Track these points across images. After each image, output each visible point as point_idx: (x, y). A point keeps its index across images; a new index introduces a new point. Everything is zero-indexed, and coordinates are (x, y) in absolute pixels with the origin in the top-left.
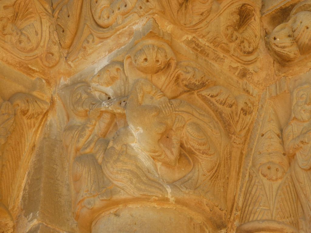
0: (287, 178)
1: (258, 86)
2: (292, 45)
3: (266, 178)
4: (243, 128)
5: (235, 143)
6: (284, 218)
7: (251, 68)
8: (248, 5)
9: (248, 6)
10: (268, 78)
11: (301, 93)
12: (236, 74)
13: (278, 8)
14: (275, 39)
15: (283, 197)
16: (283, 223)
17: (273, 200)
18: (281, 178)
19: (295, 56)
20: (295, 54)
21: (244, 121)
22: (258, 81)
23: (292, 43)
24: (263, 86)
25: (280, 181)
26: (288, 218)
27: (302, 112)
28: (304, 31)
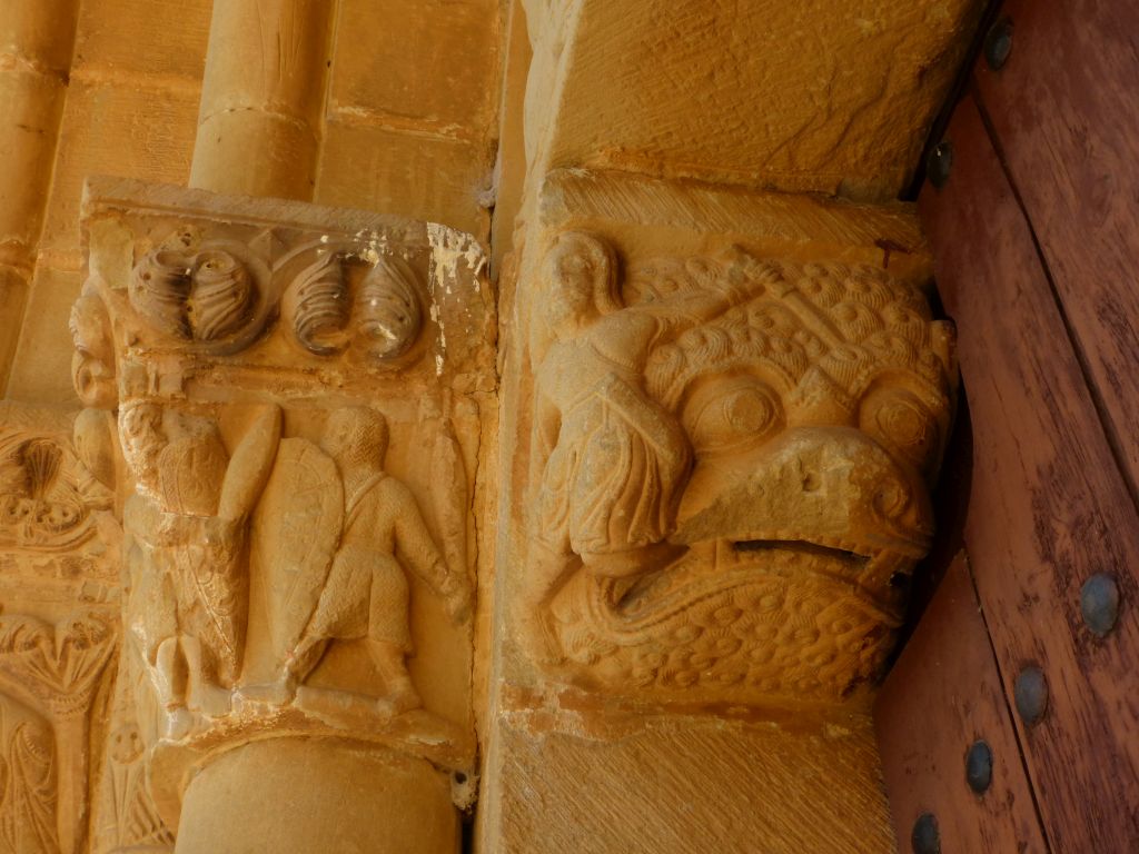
3: (117, 762)
5: (59, 713)
6: (145, 832)
7: (85, 552)
16: (141, 846)
17: (124, 803)
21: (80, 662)
26: (154, 828)
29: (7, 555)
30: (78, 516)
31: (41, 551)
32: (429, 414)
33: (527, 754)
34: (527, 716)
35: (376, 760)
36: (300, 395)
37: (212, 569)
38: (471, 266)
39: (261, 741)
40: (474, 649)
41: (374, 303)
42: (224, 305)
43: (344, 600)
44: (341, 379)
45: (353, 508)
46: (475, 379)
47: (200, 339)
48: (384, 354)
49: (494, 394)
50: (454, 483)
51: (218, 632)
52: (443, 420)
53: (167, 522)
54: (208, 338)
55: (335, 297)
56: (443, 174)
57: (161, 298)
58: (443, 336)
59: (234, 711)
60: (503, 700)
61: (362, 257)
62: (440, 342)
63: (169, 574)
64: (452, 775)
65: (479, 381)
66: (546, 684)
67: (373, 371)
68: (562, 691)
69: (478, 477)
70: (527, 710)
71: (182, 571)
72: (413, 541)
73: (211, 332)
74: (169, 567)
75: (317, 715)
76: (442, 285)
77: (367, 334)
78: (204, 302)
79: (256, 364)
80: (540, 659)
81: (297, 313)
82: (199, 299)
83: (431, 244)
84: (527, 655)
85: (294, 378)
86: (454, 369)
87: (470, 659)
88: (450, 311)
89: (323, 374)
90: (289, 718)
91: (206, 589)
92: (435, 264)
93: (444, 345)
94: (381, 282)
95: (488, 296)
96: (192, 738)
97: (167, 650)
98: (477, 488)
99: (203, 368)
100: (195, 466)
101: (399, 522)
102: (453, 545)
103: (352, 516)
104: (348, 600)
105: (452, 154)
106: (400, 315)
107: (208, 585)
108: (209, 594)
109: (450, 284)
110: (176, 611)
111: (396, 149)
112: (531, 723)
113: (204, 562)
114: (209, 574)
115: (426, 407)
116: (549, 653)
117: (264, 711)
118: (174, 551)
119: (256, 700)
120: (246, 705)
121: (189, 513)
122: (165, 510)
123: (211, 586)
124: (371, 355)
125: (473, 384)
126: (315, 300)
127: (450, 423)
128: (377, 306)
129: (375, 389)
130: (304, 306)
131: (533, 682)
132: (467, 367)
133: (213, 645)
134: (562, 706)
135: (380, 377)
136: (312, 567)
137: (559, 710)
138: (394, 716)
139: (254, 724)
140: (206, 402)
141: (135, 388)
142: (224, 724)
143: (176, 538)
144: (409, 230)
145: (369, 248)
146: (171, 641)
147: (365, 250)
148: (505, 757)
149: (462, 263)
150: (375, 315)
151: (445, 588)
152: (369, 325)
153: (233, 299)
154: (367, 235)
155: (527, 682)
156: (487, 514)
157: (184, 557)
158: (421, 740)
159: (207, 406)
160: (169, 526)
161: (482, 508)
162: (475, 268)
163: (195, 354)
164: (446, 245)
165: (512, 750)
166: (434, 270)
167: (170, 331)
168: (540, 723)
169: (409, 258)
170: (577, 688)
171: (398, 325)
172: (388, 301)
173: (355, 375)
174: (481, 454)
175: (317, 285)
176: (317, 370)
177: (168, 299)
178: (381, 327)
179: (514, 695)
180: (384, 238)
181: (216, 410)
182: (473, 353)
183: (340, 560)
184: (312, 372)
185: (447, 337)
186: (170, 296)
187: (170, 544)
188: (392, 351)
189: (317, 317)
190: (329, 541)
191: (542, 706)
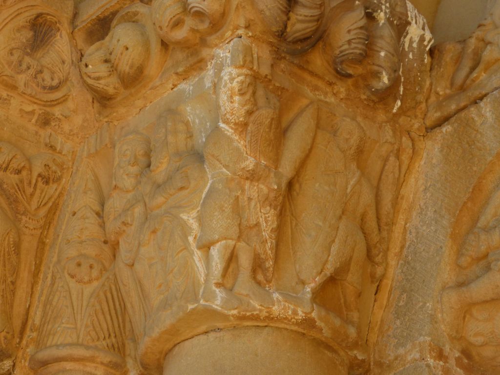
0: (108, 278)
1: (71, 137)
2: (110, 75)
3: (74, 280)
4: (42, 204)
5: (26, 227)
6: (98, 339)
7: (57, 111)
8: (48, 14)
9: (48, 17)
10: (85, 124)
11: (125, 147)
12: (34, 121)
13: (94, 17)
14: (87, 66)
15: (98, 307)
16: (96, 348)
17: (81, 313)
18: (97, 279)
19: (116, 91)
20: (115, 88)
21: (44, 194)
22: (71, 130)
23: (110, 71)
24: (79, 138)
25: (95, 284)
26: (104, 339)
27: (125, 177)
28: (122, 54)
29: (8, 95)
30: (60, 83)
31: (31, 101)
32: (389, 139)
34: (441, 366)
36: (322, 97)
37: (270, 205)
38: (426, 43)
39: (277, 328)
41: (382, 54)
42: (310, 25)
43: (343, 254)
44: (344, 95)
45: (350, 192)
46: (414, 124)
47: (286, 40)
48: (376, 90)
49: (422, 138)
51: (268, 249)
52: (396, 147)
53: (250, 163)
54: (289, 42)
55: (365, 43)
57: (281, 7)
58: (402, 86)
59: (276, 307)
60: (430, 353)
61: (375, 14)
62: (400, 91)
63: (238, 197)
66: (450, 349)
67: (364, 97)
68: (457, 356)
69: (402, 190)
70: (441, 363)
71: (250, 199)
73: (294, 38)
74: (240, 192)
75: (322, 325)
76: (407, 49)
77: (373, 73)
78: (300, 18)
79: (305, 67)
81: (343, 45)
82: (297, 15)
83: (409, 19)
85: (320, 84)
86: (403, 112)
87: (372, 305)
88: (410, 71)
89: (336, 87)
90: (309, 323)
91: (266, 218)
92: (407, 33)
96: (239, 313)
97: (226, 247)
99: (278, 59)
100: (272, 131)
104: (345, 255)
106: (395, 69)
107: (267, 216)
108: (266, 222)
109: (412, 51)
110: (240, 225)
113: (267, 199)
114: (268, 208)
117: (295, 313)
118: (247, 184)
119: (292, 304)
120: (285, 306)
121: (263, 162)
122: (247, 154)
123: (269, 217)
124: (368, 87)
125: (412, 126)
126: (357, 41)
127: (398, 150)
128: (384, 57)
130: (349, 42)
131: (444, 346)
132: (411, 114)
133: (263, 256)
134: (456, 365)
135: (365, 102)
136: (329, 227)
137: (455, 368)
139: (286, 318)
140: (279, 85)
141: (248, 62)
142: (267, 312)
143: (253, 176)
144: (399, 3)
145: (382, 11)
146: (231, 243)
147: (379, 11)
149: (422, 39)
150: (383, 64)
153: (316, 23)
155: (441, 344)
157: (253, 190)
159: (278, 88)
160: (251, 167)
162: (427, 45)
163: (278, 49)
164: (416, 23)
166: (405, 37)
167: (274, 29)
168: (446, 372)
169: (397, 24)
170: (463, 357)
172: (392, 57)
173: (352, 95)
174: (406, 175)
175: (359, 31)
176: (334, 84)
177: (284, 9)
178: (384, 73)
179: (435, 351)
180: (388, 5)
181: (282, 92)
182: (417, 105)
183: (342, 226)
184: (330, 84)
186: (286, 8)
187: (247, 179)
188: (381, 89)
189: (355, 53)
190: (339, 212)
191: (448, 363)
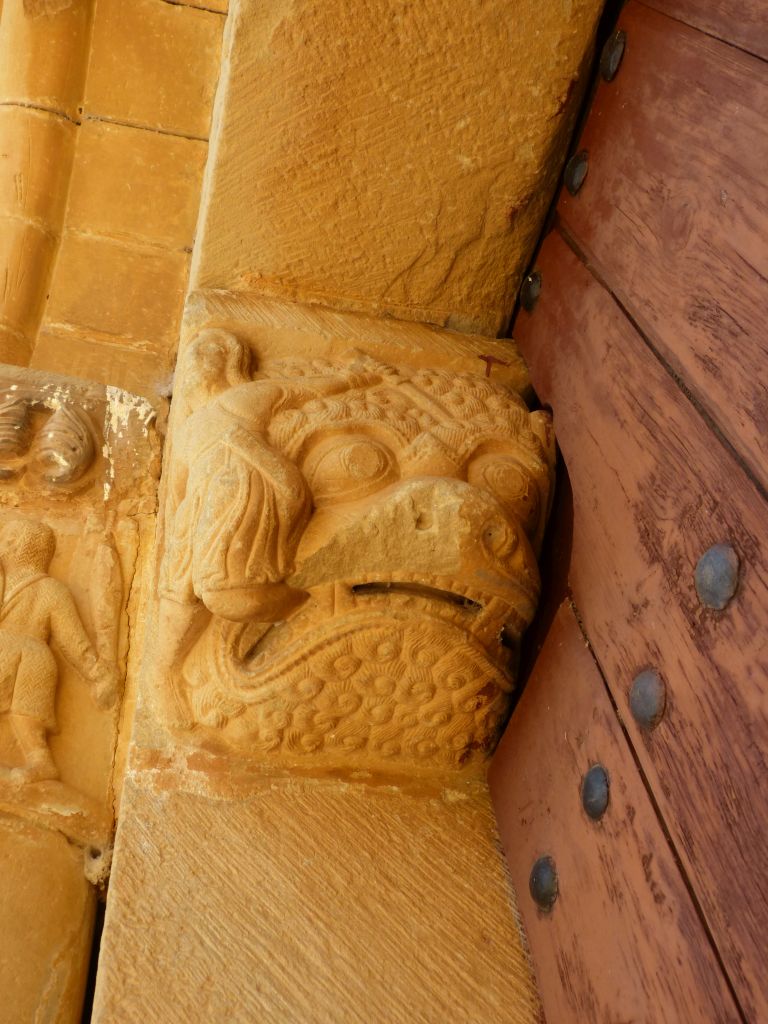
32: (93, 528)
33: (150, 810)
34: (153, 776)
35: (5, 828)
38: (141, 417)
40: (118, 732)
41: (51, 435)
44: (17, 500)
45: (11, 599)
46: (137, 504)
48: (57, 478)
49: (153, 515)
50: (110, 584)
52: (104, 533)
55: (16, 428)
56: (133, 374)
58: (112, 469)
60: (132, 762)
61: (46, 404)
62: (109, 474)
64: (87, 849)
65: (141, 505)
66: (176, 747)
67: (46, 493)
68: (191, 754)
69: (134, 582)
70: (154, 771)
72: (67, 632)
76: (115, 431)
77: (43, 461)
80: (172, 724)
83: (109, 399)
84: (159, 720)
86: (120, 495)
87: (113, 740)
88: (121, 450)
92: (110, 415)
93: (112, 476)
94: (60, 420)
95: (155, 441)
98: (132, 592)
101: (54, 614)
102: (105, 637)
103: (9, 605)
105: (141, 361)
106: (73, 446)
109: (122, 430)
111: (95, 354)
112: (157, 782)
115: (92, 522)
116: (180, 718)
124: (45, 479)
125: (135, 507)
127: (111, 536)
128: (53, 438)
129: (48, 509)
131: (163, 745)
132: (132, 494)
134: (189, 767)
135: (52, 499)
137: (187, 771)
138: (25, 783)
144: (90, 388)
145: (53, 397)
147: (49, 399)
148: (127, 813)
149: (134, 415)
150: (50, 445)
151: (93, 673)
152: (44, 453)
154: (53, 389)
155: (157, 745)
156: (140, 614)
158: (54, 810)
161: (135, 609)
162: (145, 419)
164: (121, 401)
165: (134, 807)
166: (109, 420)
168: (165, 782)
169: (88, 408)
170: (206, 752)
171: (70, 453)
172: (64, 434)
173: (30, 496)
174: (137, 563)
175: (0, 418)
178: (55, 454)
179: (142, 757)
180: (67, 392)
182: (137, 483)
185: (115, 470)
188: (64, 475)
191: (170, 767)
